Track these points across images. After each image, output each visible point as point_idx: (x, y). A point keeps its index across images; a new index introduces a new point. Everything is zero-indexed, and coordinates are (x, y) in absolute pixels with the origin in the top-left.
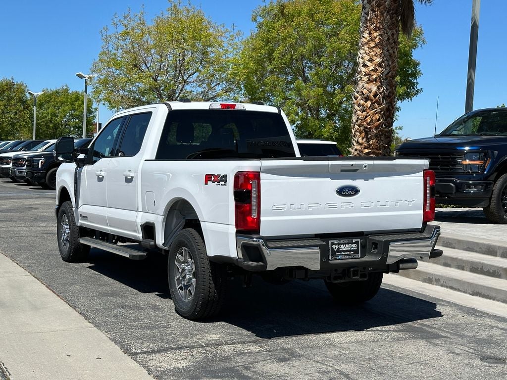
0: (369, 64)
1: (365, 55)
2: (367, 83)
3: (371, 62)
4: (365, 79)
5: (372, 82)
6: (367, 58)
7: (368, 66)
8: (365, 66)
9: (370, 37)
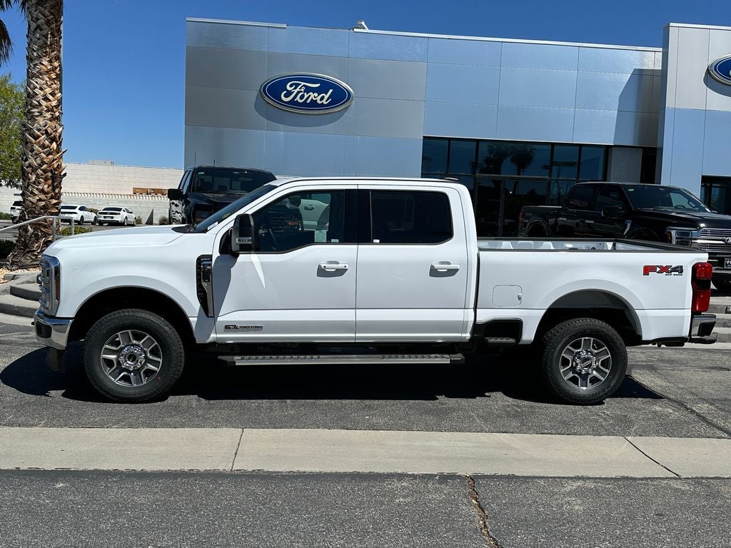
0: (50, 97)
1: (45, 86)
2: (51, 121)
3: (53, 97)
4: (48, 115)
5: (54, 120)
6: (48, 90)
7: (50, 101)
8: (46, 99)
9: (51, 65)
